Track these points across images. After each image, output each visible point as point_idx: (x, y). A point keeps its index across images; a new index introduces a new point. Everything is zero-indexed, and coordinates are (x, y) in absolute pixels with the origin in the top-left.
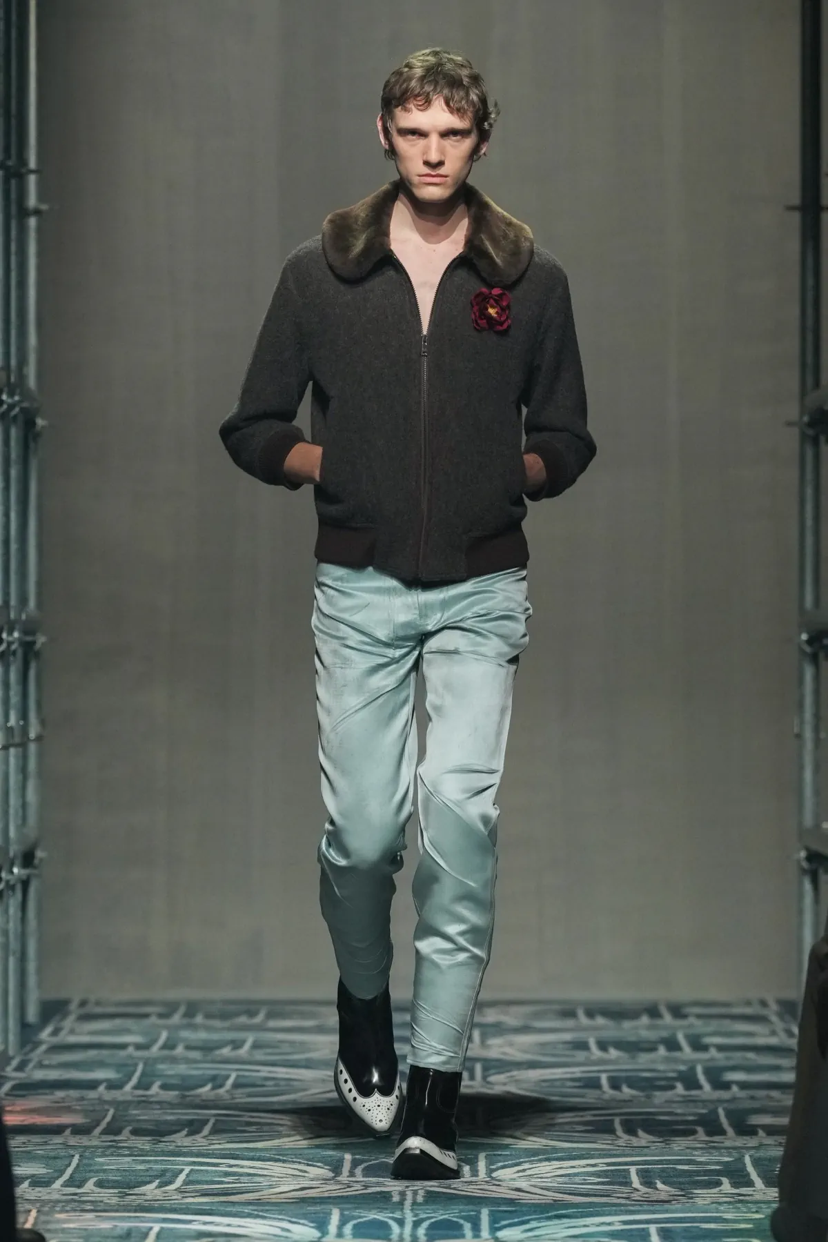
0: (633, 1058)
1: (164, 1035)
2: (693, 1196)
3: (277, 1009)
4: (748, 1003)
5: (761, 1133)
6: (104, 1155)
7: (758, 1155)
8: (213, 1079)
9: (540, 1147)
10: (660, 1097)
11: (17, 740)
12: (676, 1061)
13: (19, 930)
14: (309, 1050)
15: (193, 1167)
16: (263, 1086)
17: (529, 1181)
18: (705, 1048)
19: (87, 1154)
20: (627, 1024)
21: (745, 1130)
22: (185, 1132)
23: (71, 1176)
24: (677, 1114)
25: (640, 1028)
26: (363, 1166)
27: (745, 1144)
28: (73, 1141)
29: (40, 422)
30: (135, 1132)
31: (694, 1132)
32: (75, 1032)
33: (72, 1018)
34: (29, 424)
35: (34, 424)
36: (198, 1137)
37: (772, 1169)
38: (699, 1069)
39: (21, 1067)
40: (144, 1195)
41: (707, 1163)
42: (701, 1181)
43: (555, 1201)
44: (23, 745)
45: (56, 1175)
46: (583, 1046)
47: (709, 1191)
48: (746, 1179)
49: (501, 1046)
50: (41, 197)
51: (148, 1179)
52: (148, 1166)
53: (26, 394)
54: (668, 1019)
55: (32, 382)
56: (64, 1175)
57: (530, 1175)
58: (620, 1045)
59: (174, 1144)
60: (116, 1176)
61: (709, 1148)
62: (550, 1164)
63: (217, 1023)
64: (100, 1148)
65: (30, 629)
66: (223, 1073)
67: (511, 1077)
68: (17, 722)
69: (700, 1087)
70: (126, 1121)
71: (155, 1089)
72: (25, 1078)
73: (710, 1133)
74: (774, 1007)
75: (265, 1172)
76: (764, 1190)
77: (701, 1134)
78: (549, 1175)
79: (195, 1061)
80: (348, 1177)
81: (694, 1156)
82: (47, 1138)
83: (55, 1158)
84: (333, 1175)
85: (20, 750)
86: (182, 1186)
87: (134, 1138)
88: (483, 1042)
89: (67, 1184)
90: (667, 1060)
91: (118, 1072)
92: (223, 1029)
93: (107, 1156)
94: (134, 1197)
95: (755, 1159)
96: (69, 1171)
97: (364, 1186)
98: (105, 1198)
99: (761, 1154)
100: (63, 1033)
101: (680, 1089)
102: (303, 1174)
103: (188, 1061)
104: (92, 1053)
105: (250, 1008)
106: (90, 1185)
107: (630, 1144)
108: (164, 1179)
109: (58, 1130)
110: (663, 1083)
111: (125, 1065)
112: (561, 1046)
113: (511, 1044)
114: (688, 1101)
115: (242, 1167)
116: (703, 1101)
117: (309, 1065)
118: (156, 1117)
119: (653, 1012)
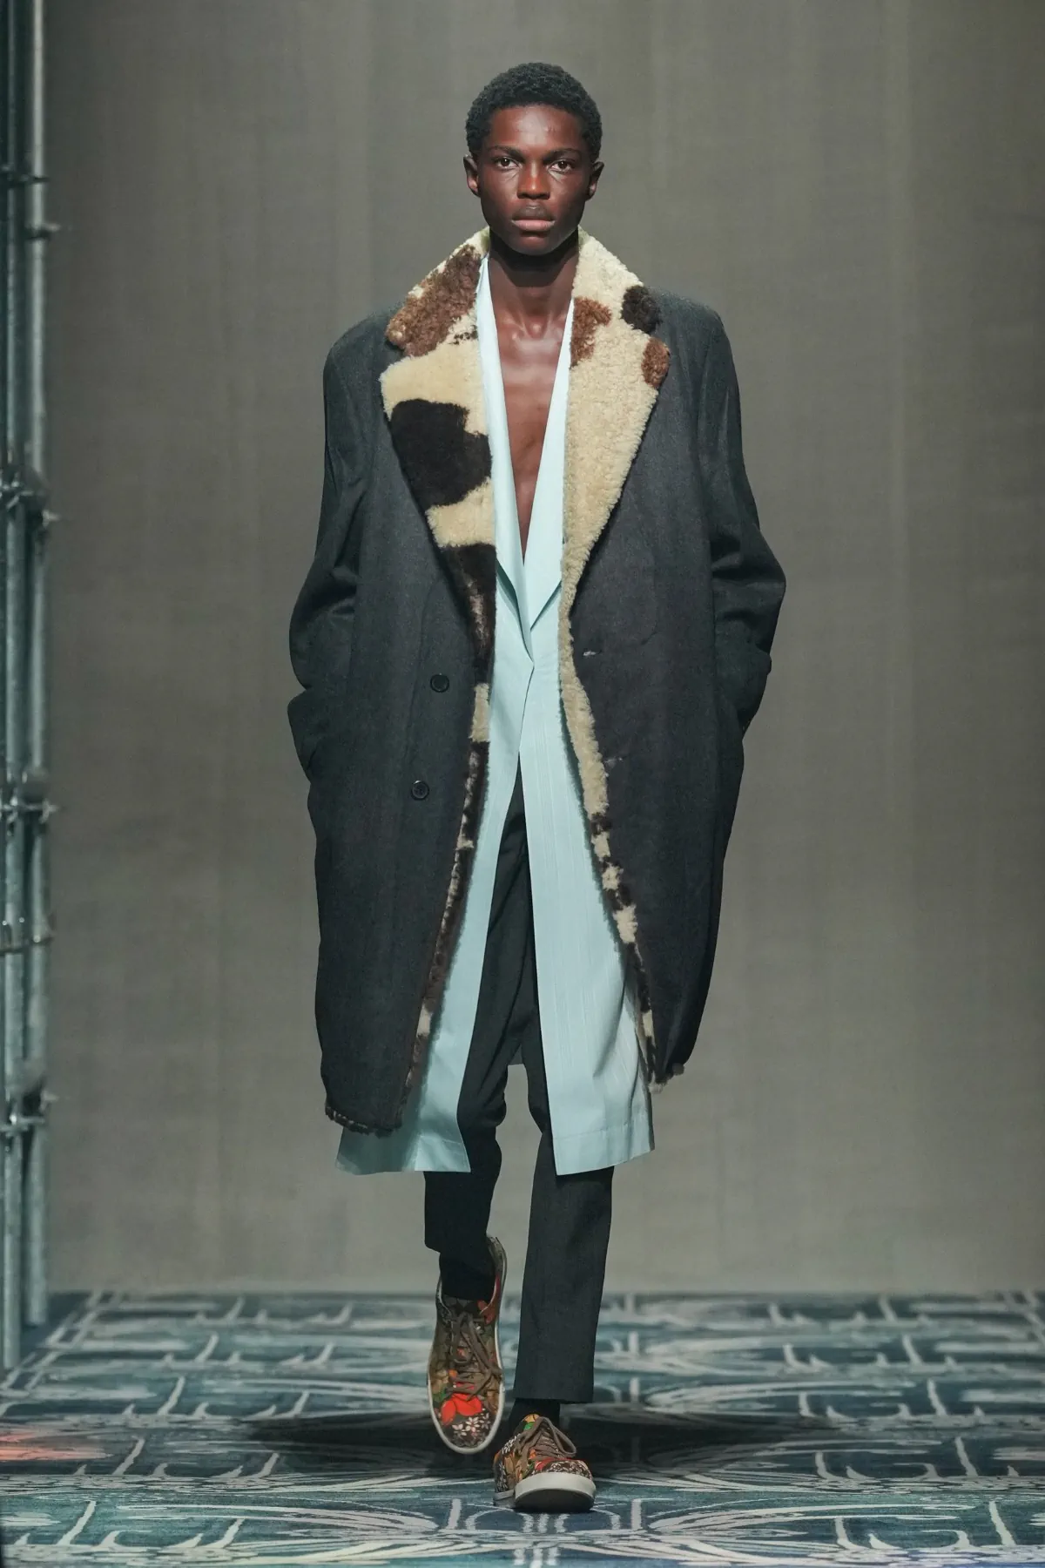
0: (843, 1370)
1: (214, 1341)
2: (919, 1556)
3: (366, 1305)
4: (1000, 1298)
5: (1012, 1472)
6: (128, 1503)
7: (1007, 1502)
8: (279, 1399)
9: (715, 1490)
10: (877, 1423)
11: (16, 944)
12: (899, 1375)
13: (19, 1200)
14: (407, 1362)
15: (247, 1517)
16: (346, 1408)
17: (700, 1534)
18: (939, 1358)
19: (107, 1500)
20: (836, 1326)
21: (990, 1467)
22: (238, 1471)
23: (85, 1530)
24: (901, 1447)
25: (853, 1331)
26: (476, 1516)
27: (990, 1487)
28: (88, 1482)
29: (48, 516)
30: (172, 1471)
31: (922, 1471)
32: (92, 1335)
33: (91, 1316)
34: (32, 519)
35: (40, 518)
36: (255, 1477)
37: (1025, 1519)
38: (931, 1386)
39: (19, 1384)
40: (181, 1554)
41: (938, 1513)
42: (931, 1535)
43: (733, 1563)
44: (25, 951)
45: (64, 1527)
46: (775, 1355)
47: (940, 1549)
48: (990, 1534)
49: (665, 1355)
50: (49, 215)
51: (188, 1532)
52: (187, 1516)
53: (27, 478)
54: (891, 1319)
55: (37, 464)
56: (75, 1528)
57: (700, 1527)
58: (826, 1354)
59: (223, 1487)
60: (144, 1529)
61: (943, 1492)
62: (729, 1513)
63: (287, 1325)
64: (124, 1492)
65: (33, 796)
66: (292, 1390)
67: (680, 1396)
68: (17, 918)
69: (932, 1410)
70: (161, 1456)
71: (200, 1412)
72: (27, 1398)
73: (943, 1472)
74: (1034, 1302)
75: (345, 1523)
76: (1015, 1548)
77: (931, 1473)
78: (725, 1527)
79: (254, 1376)
80: (456, 1528)
81: (921, 1502)
82: (53, 1478)
83: (63, 1506)
84: (437, 1526)
85: (20, 956)
86: (233, 1542)
87: (168, 1478)
88: (642, 1349)
89: (78, 1540)
90: (887, 1374)
91: (150, 1390)
92: (293, 1332)
93: (133, 1503)
94: (167, 1558)
95: (1003, 1508)
96: (82, 1522)
97: (477, 1542)
98: (130, 1559)
99: (1011, 1500)
100: (77, 1339)
101: (905, 1412)
102: (396, 1526)
103: (243, 1375)
104: (117, 1364)
105: (330, 1304)
106: (109, 1542)
107: (836, 1486)
108: (209, 1533)
109: (68, 1468)
110: (882, 1405)
111: (161, 1381)
112: (745, 1355)
113: (680, 1353)
114: (915, 1429)
115: (314, 1517)
116: (935, 1429)
117: (406, 1380)
118: (199, 1451)
119: (871, 1309)
